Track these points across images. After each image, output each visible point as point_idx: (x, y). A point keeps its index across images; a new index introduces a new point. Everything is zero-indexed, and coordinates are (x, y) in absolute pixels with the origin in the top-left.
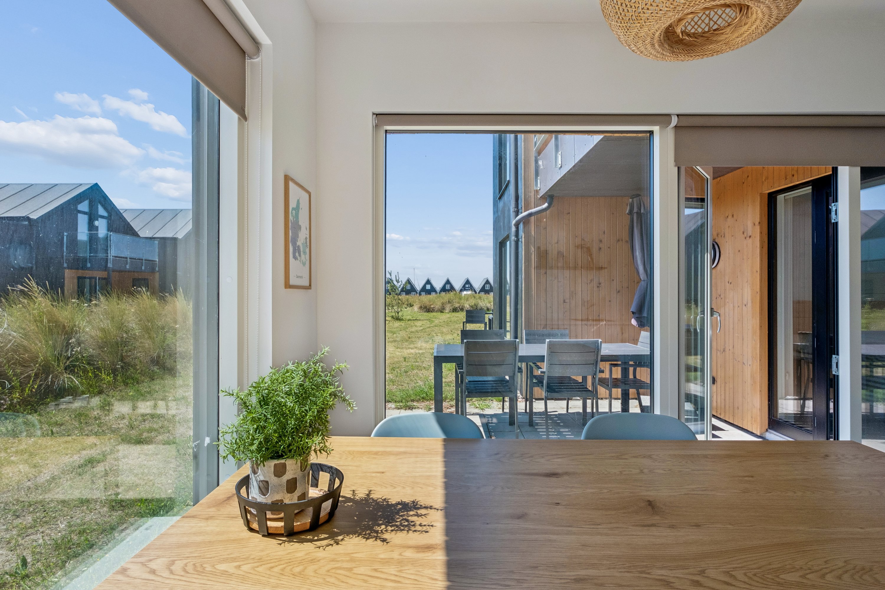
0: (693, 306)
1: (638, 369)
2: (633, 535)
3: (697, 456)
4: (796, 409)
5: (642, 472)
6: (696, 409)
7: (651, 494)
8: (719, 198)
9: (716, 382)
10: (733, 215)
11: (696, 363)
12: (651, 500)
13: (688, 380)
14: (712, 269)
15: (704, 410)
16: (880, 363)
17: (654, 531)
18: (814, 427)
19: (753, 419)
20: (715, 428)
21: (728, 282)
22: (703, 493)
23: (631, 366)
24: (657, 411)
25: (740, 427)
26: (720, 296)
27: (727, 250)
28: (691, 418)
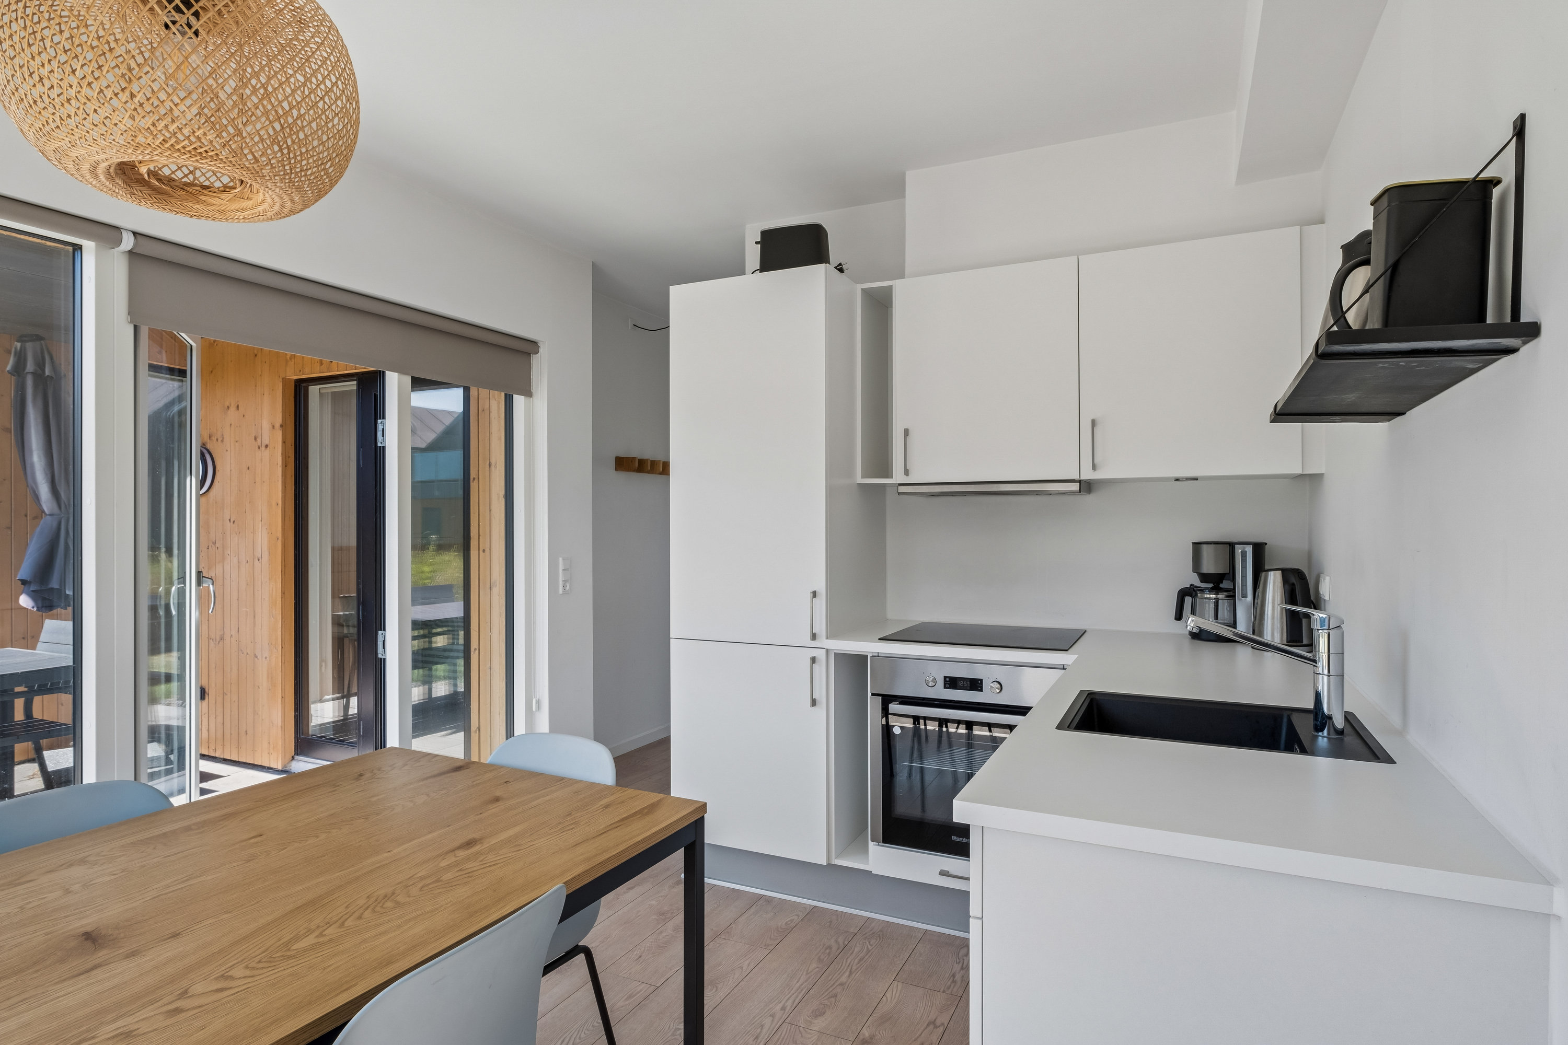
0: (163, 556)
1: (37, 700)
2: (58, 997)
3: (174, 832)
4: (337, 714)
5: (67, 892)
6: (169, 752)
7: (88, 922)
8: (211, 372)
9: (206, 696)
10: (238, 406)
11: (168, 665)
12: (89, 929)
13: (153, 700)
14: (199, 496)
15: (184, 751)
16: (439, 630)
17: (99, 974)
18: (360, 736)
19: (272, 746)
20: (205, 777)
21: (230, 520)
22: (184, 886)
23: (20, 695)
24: (90, 776)
25: (249, 764)
26: (214, 543)
27: (227, 463)
28: (160, 771)
